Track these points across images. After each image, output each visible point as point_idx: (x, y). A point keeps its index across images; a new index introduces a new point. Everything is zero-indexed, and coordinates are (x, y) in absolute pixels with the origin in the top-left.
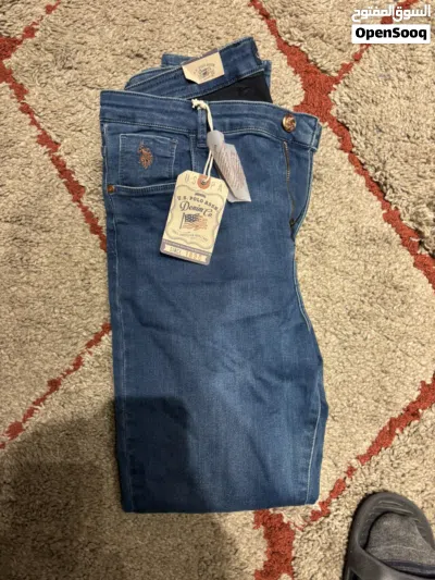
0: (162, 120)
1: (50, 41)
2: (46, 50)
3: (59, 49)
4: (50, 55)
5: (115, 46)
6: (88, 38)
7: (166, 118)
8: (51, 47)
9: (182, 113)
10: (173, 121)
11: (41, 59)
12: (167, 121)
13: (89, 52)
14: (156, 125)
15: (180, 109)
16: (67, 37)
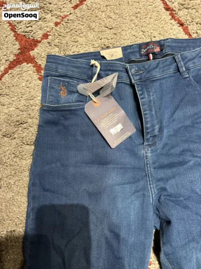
0: (73, 71)
1: (57, 41)
2: (55, 45)
3: (63, 45)
4: (57, 48)
5: (94, 43)
6: (79, 39)
7: (75, 70)
8: (58, 44)
9: (85, 68)
10: (79, 72)
11: (52, 51)
12: (76, 72)
13: (80, 46)
14: (70, 73)
15: (83, 65)
16: (67, 39)
